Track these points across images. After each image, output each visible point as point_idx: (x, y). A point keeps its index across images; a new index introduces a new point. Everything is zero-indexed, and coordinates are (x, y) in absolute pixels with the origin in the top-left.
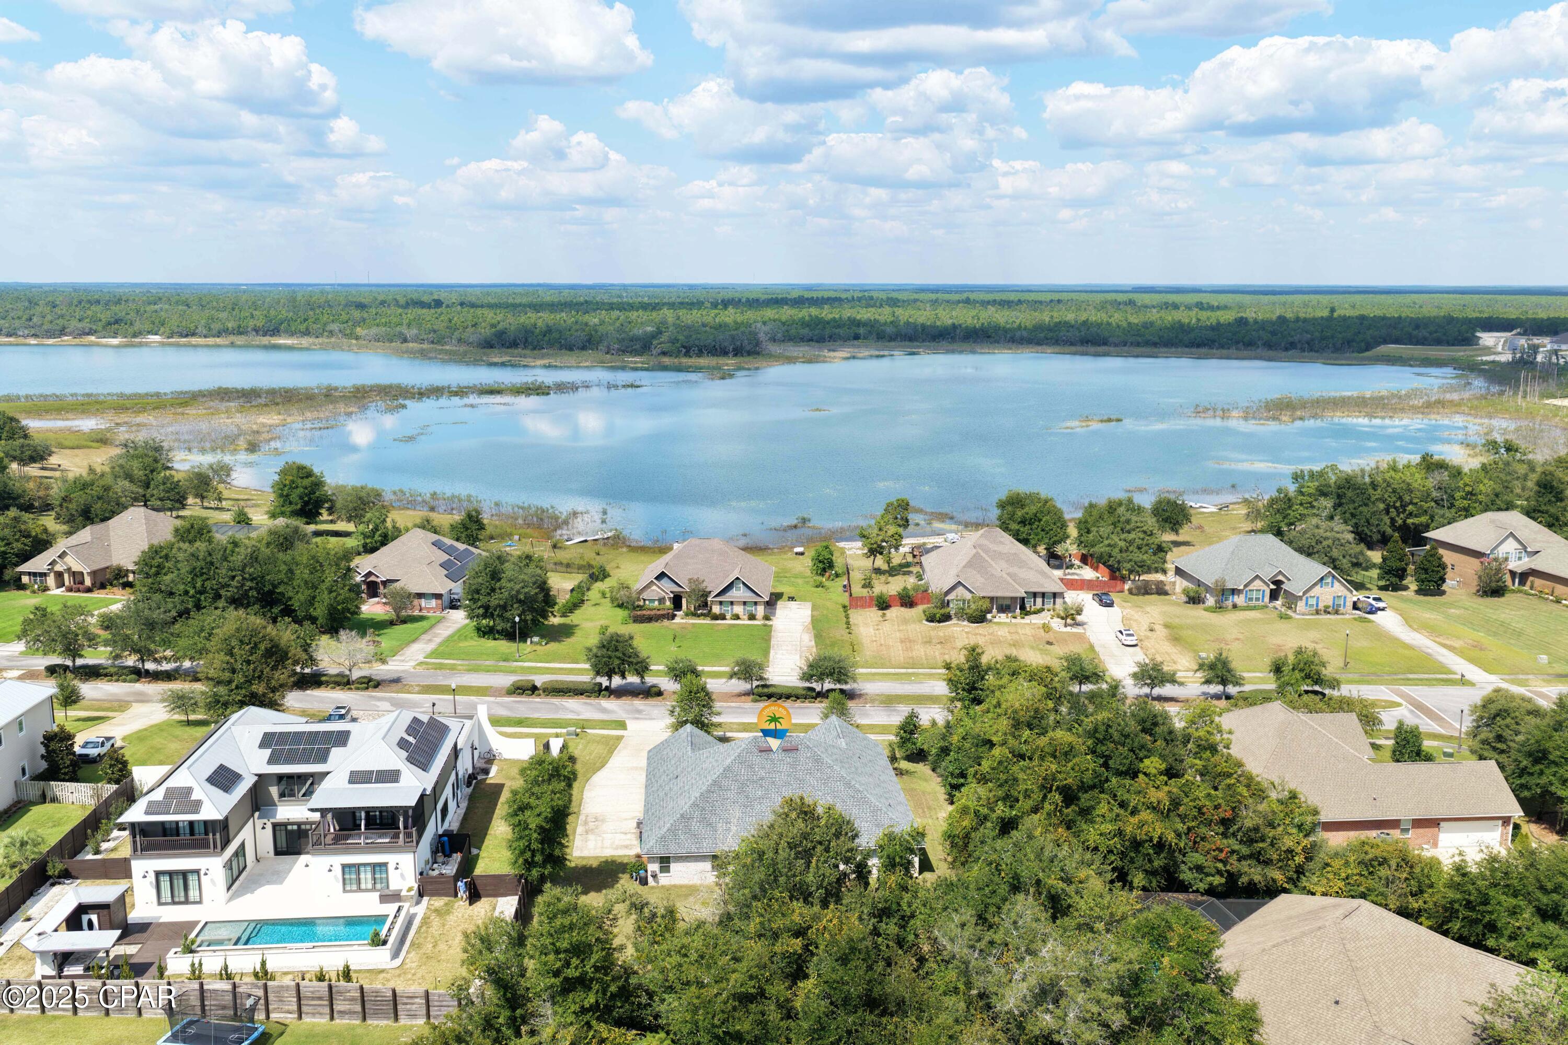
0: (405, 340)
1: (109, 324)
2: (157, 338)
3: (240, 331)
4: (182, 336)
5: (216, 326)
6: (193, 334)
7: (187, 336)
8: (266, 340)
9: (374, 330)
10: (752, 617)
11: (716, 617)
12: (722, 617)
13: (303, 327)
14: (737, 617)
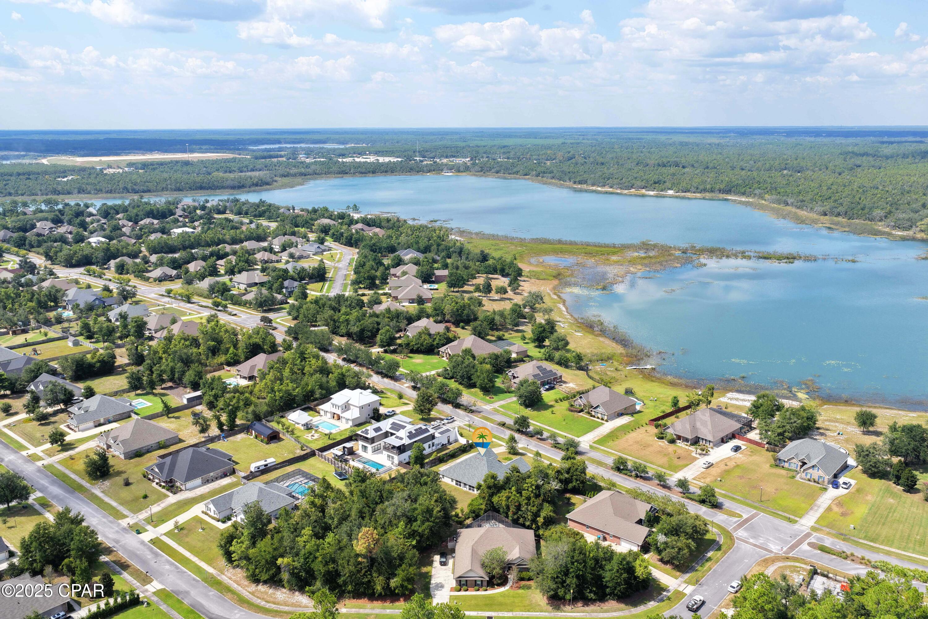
0: (787, 204)
1: (655, 183)
2: (671, 192)
3: (712, 191)
4: (683, 192)
5: (701, 187)
6: (689, 191)
7: (685, 192)
8: (722, 196)
9: (774, 197)
10: (602, 419)
11: (592, 416)
12: (594, 417)
13: (743, 191)
14: (598, 418)
